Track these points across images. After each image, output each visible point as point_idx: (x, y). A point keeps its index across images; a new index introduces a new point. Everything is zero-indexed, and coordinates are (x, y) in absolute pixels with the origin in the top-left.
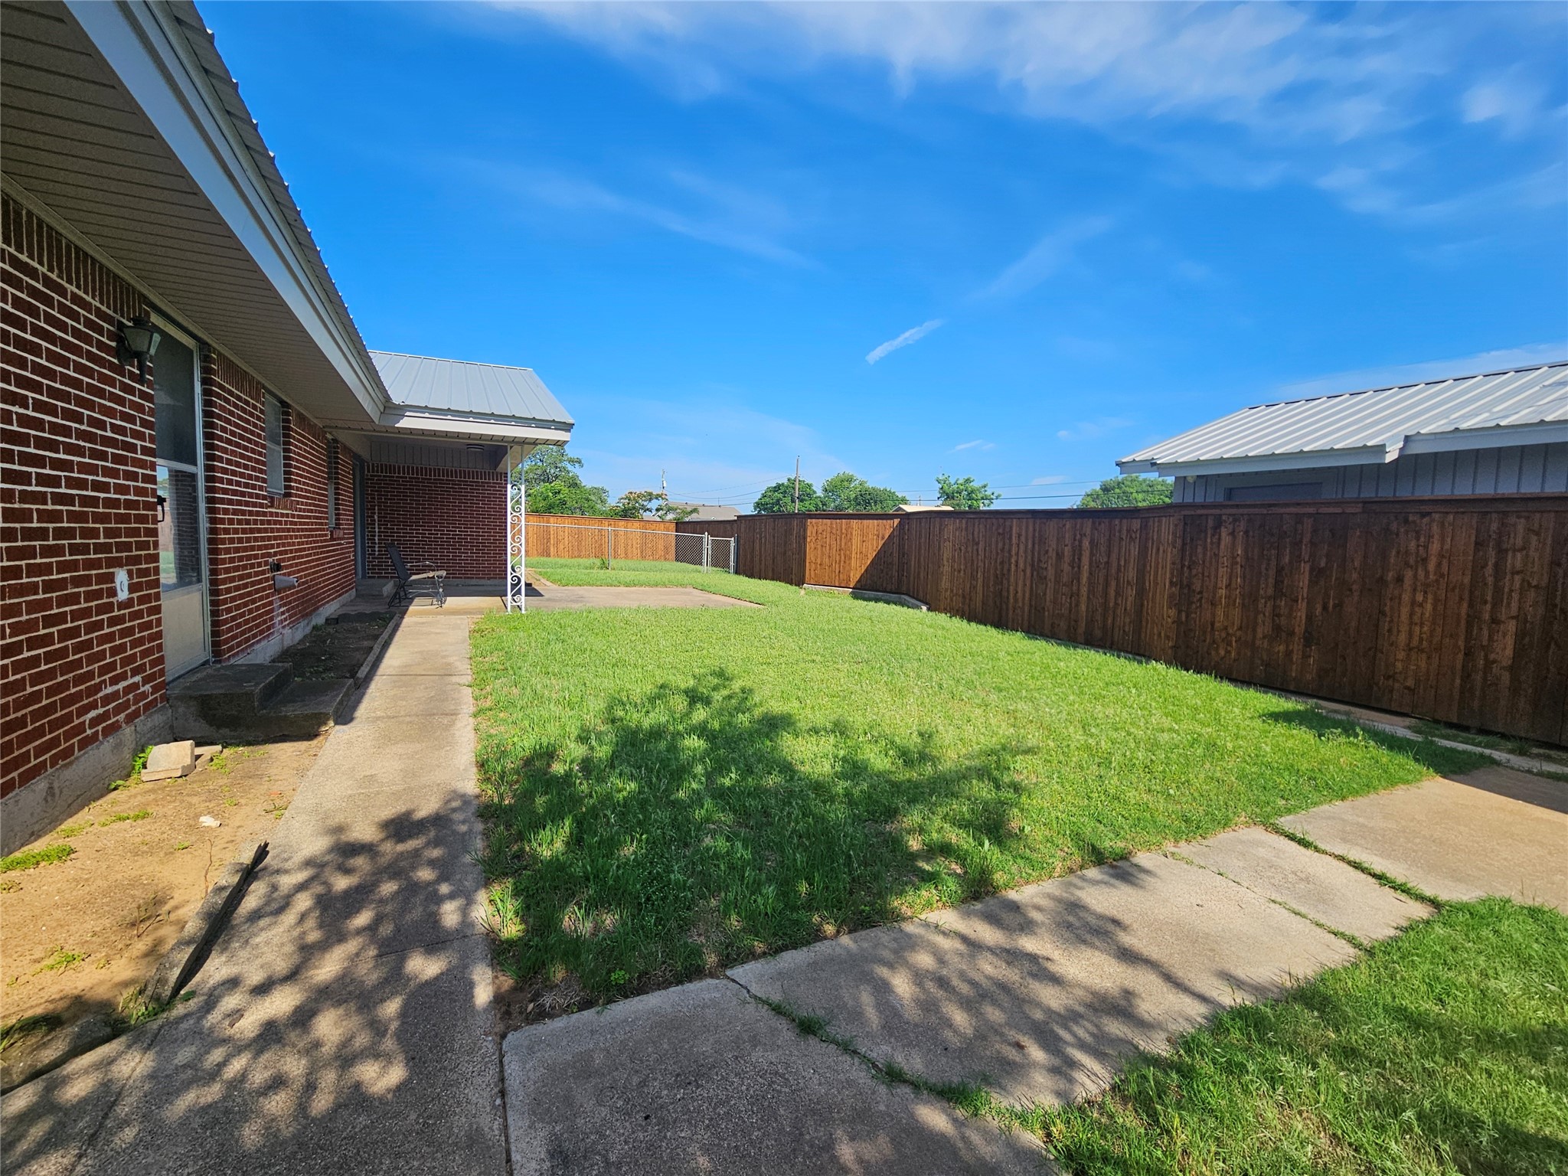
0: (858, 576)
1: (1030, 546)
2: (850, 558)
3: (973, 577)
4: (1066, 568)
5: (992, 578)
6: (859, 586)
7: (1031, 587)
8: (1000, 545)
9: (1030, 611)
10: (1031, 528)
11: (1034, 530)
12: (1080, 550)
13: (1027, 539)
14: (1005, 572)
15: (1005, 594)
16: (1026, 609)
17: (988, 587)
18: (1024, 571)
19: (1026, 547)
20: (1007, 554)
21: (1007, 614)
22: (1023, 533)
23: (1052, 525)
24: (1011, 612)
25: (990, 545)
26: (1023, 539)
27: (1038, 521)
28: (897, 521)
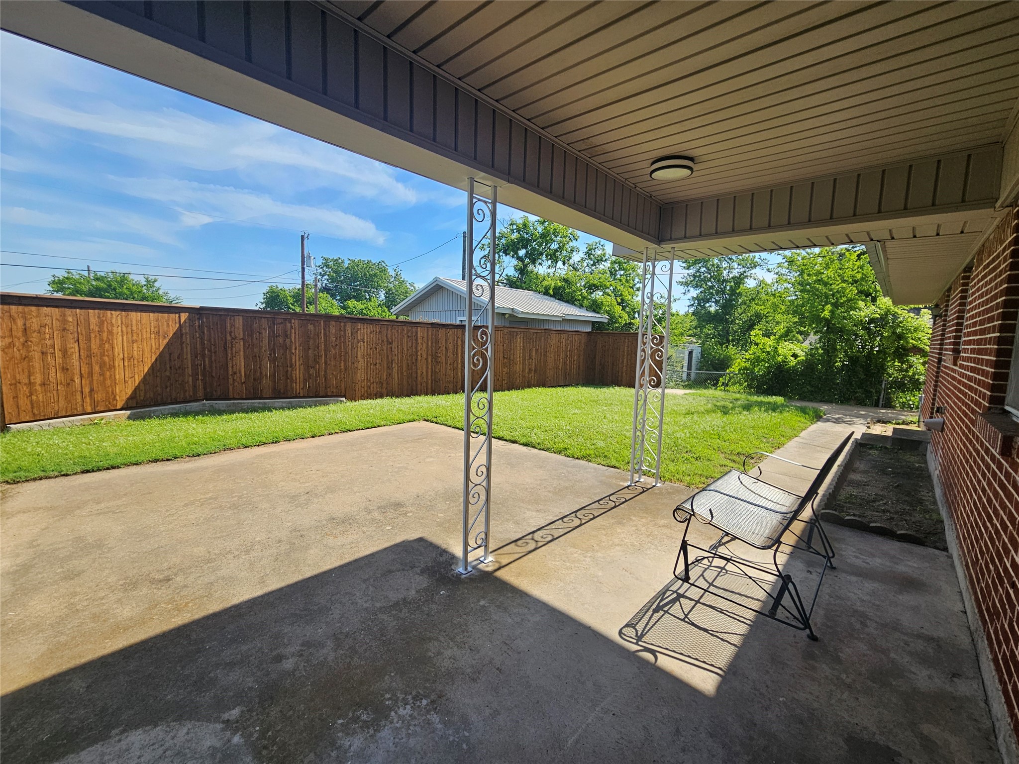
0: (129, 392)
1: (430, 344)
2: (112, 367)
3: (390, 368)
4: (450, 355)
5: (404, 366)
6: (131, 404)
7: (432, 369)
8: (410, 344)
9: (432, 383)
10: (430, 333)
11: (432, 335)
12: (457, 345)
13: (428, 340)
14: (414, 361)
15: (414, 375)
16: (430, 382)
17: (402, 373)
18: (426, 359)
19: (427, 344)
20: (414, 350)
21: (416, 387)
22: (425, 336)
23: (441, 333)
24: (419, 386)
25: (401, 344)
26: (425, 339)
27: (434, 329)
28: (184, 316)
